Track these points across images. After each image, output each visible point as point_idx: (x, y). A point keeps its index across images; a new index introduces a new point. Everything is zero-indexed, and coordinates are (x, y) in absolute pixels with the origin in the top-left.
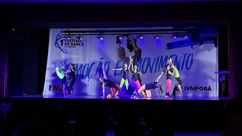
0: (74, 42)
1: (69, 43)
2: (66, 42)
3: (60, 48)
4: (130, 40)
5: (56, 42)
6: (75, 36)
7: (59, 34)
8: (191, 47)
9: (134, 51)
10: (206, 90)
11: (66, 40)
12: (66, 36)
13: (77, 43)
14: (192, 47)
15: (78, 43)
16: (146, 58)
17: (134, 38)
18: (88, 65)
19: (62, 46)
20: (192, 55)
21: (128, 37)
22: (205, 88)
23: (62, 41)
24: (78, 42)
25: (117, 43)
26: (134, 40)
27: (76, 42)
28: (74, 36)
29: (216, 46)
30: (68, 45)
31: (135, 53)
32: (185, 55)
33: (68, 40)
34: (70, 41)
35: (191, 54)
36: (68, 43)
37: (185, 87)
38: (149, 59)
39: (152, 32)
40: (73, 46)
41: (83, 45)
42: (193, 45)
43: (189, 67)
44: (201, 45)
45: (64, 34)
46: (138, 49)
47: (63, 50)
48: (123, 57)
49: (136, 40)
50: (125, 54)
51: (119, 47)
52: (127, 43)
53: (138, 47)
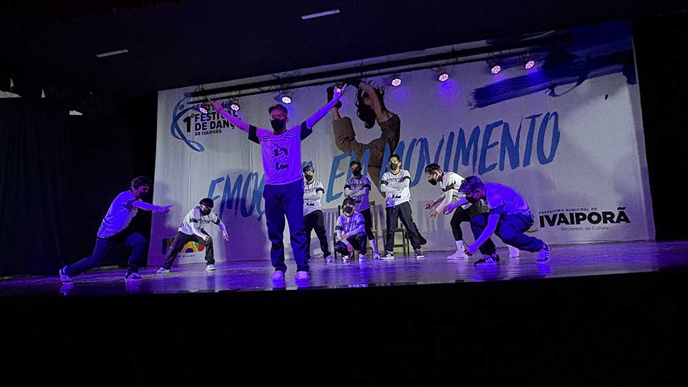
1: (206, 123)
2: (199, 121)
3: (184, 138)
4: (366, 95)
5: (175, 125)
7: (180, 102)
8: (548, 93)
9: (379, 124)
10: (612, 222)
11: (196, 115)
13: (224, 121)
14: (553, 91)
16: (415, 140)
17: (375, 86)
18: (255, 176)
19: (190, 132)
20: (553, 117)
21: (358, 88)
23: (188, 120)
29: (631, 81)
30: (203, 129)
31: (382, 130)
32: (533, 118)
33: (202, 115)
34: (208, 116)
35: (553, 114)
36: (203, 124)
37: (541, 218)
38: (424, 142)
39: (428, 64)
40: (215, 129)
42: (556, 85)
43: (547, 155)
44: (579, 83)
45: (192, 99)
46: (391, 116)
47: (191, 143)
48: (347, 144)
49: (383, 91)
50: (355, 135)
51: (335, 119)
52: (358, 104)
53: (388, 111)
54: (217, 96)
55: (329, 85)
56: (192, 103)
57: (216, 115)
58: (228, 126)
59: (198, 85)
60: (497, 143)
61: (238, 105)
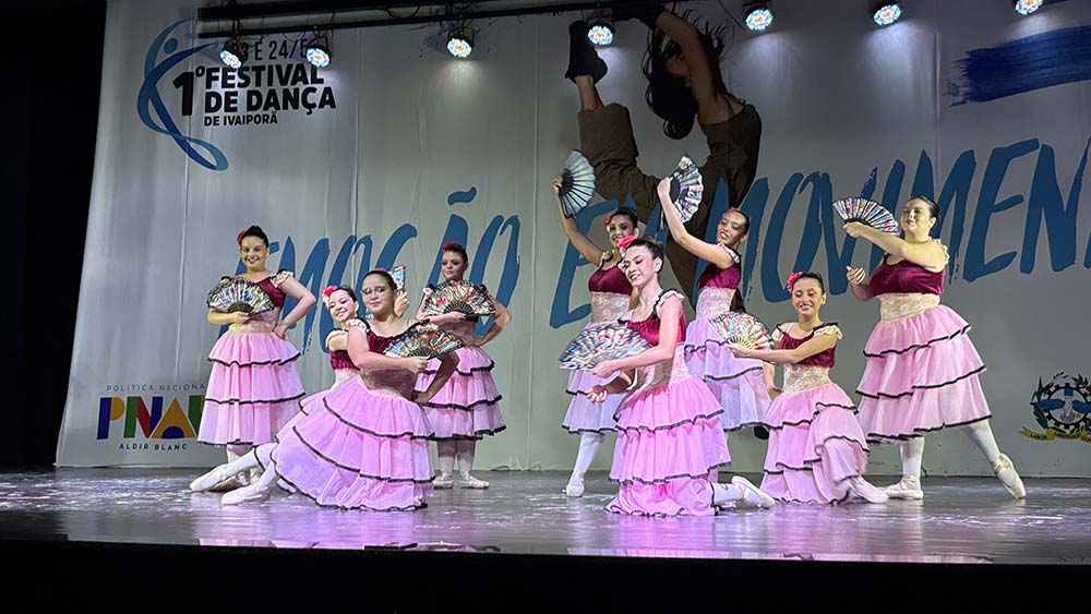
0: (270, 83)
1: (235, 94)
2: (217, 87)
3: (172, 129)
4: (675, 49)
5: (149, 93)
6: (274, 37)
7: (167, 31)
9: (703, 127)
11: (211, 70)
12: (216, 44)
13: (286, 92)
15: (296, 91)
16: (797, 177)
17: (701, 26)
18: (362, 246)
19: (190, 113)
21: (652, 26)
24: (294, 83)
25: (571, 74)
26: (705, 40)
27: (283, 82)
28: (268, 39)
30: (228, 109)
31: (712, 146)
33: (225, 71)
34: (241, 76)
36: (228, 94)
38: (822, 186)
40: (260, 112)
41: (333, 106)
45: (200, 27)
46: (738, 110)
47: (192, 145)
48: (616, 178)
49: (720, 41)
50: (638, 154)
51: (586, 107)
52: (650, 71)
53: (730, 95)
54: (270, 21)
55: (578, 15)
56: (202, 36)
57: (264, 74)
58: (296, 107)
60: (1019, 199)
61: (327, 51)
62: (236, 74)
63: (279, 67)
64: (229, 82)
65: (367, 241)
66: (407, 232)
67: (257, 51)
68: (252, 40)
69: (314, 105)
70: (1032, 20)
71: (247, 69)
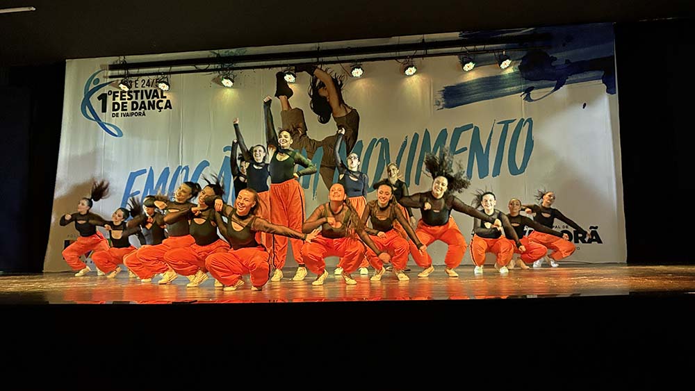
0: (142, 98)
1: (126, 103)
2: (118, 100)
3: (97, 119)
5: (86, 103)
6: (144, 78)
7: (95, 75)
8: (523, 97)
9: (335, 118)
10: (584, 242)
11: (115, 92)
12: (118, 80)
13: (149, 102)
14: (529, 95)
15: (154, 101)
16: (375, 140)
17: (333, 75)
18: (185, 170)
19: (105, 112)
21: (312, 75)
22: (580, 235)
23: (103, 98)
24: (153, 98)
25: (277, 95)
26: (335, 81)
27: (148, 97)
28: (141, 79)
29: (610, 90)
30: (123, 110)
31: (338, 126)
32: (506, 123)
33: (121, 93)
35: (527, 121)
36: (123, 103)
38: (385, 144)
39: (393, 54)
40: (138, 111)
41: (171, 108)
42: (532, 88)
43: (519, 165)
44: (557, 88)
45: (110, 73)
46: (349, 111)
47: (106, 126)
48: (297, 140)
49: (341, 82)
50: (307, 130)
51: (285, 109)
52: (312, 94)
53: (346, 105)
54: (142, 71)
55: (280, 69)
56: (111, 77)
57: (139, 94)
58: (154, 109)
59: (119, 56)
60: (465, 149)
61: (167, 84)
62: (126, 94)
63: (146, 91)
64: (123, 97)
65: (187, 168)
66: (205, 164)
67: (136, 84)
68: (133, 79)
69: (162, 108)
70: (470, 74)
71: (131, 92)
